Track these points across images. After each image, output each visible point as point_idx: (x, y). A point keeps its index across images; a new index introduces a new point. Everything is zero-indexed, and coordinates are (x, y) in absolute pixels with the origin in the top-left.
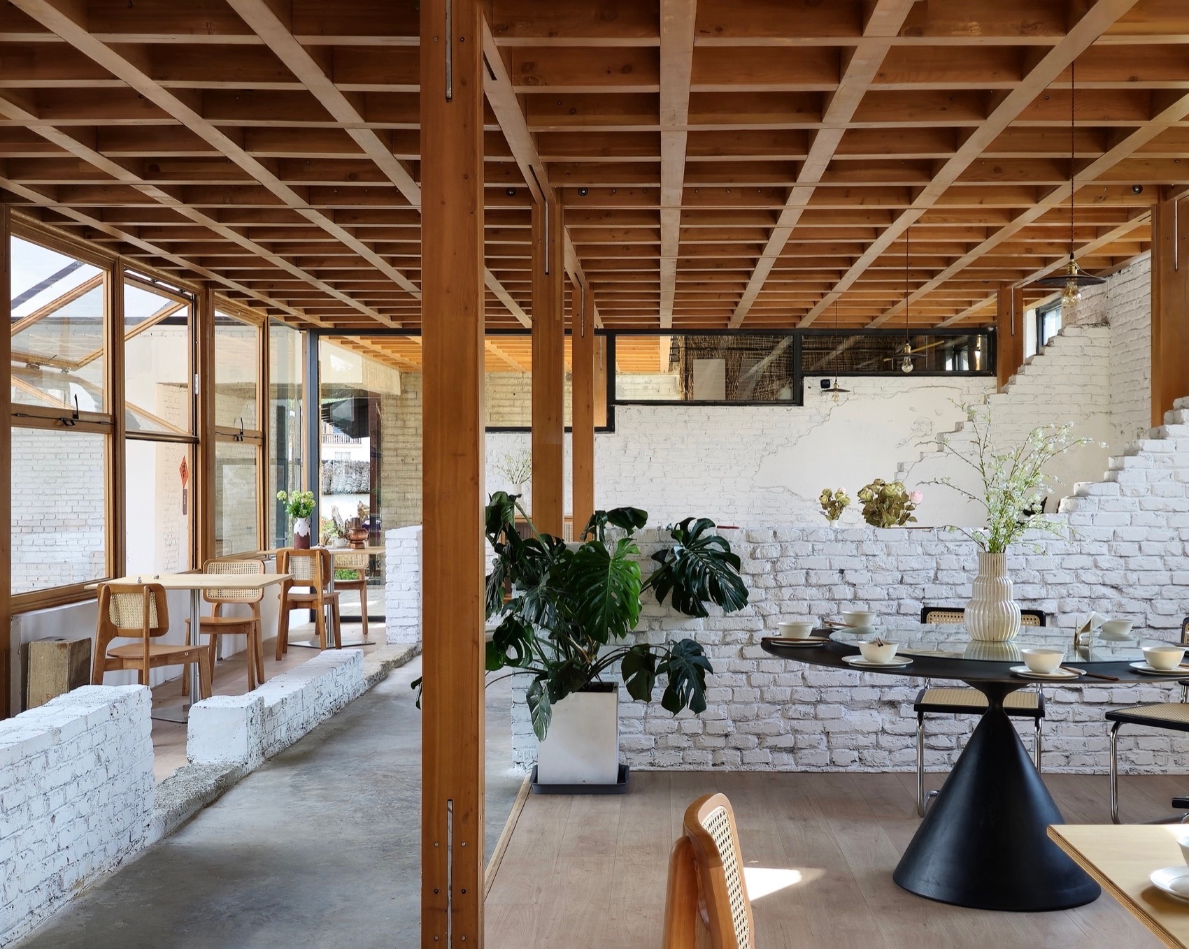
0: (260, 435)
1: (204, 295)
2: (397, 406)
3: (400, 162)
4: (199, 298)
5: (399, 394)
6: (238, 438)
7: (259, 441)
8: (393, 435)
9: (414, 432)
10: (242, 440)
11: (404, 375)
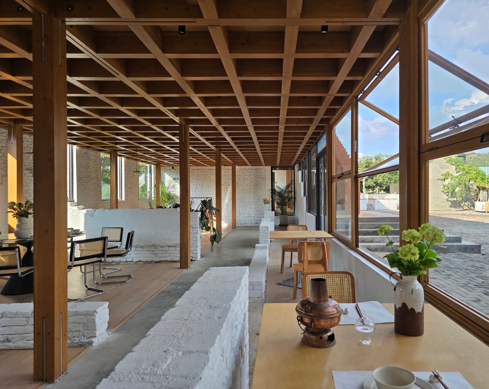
3: (226, 133)
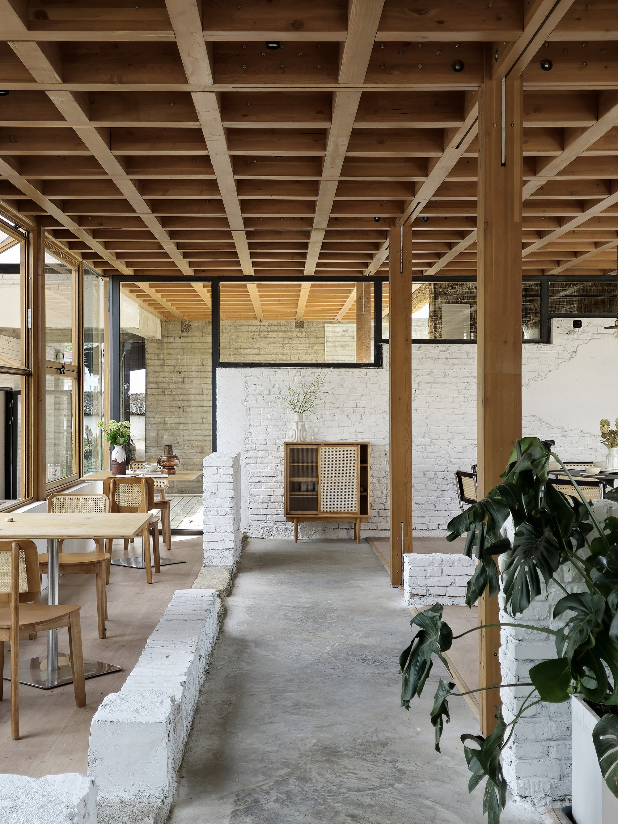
0: (76, 369)
1: (36, 232)
2: (159, 348)
4: (31, 235)
5: (160, 338)
6: (60, 371)
7: (75, 374)
8: (155, 371)
9: (172, 369)
10: (64, 373)
11: (164, 323)
